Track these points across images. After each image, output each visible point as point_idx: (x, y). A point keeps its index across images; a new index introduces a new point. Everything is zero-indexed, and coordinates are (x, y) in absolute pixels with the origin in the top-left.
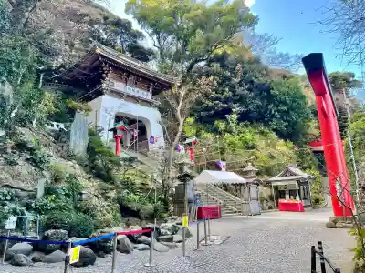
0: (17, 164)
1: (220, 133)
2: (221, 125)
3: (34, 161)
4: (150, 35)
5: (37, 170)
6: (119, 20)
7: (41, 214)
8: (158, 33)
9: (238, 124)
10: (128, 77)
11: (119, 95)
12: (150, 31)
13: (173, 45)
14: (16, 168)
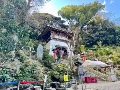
0: (14, 61)
1: (96, 50)
2: (96, 46)
3: (21, 60)
4: (67, 20)
5: (22, 63)
6: (56, 17)
7: (16, 78)
8: (69, 20)
9: (103, 45)
10: (59, 33)
11: (56, 39)
12: (66, 19)
13: (75, 22)
14: (14, 62)
